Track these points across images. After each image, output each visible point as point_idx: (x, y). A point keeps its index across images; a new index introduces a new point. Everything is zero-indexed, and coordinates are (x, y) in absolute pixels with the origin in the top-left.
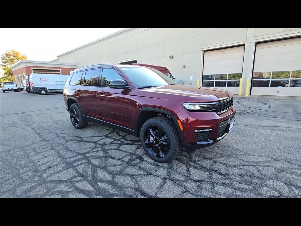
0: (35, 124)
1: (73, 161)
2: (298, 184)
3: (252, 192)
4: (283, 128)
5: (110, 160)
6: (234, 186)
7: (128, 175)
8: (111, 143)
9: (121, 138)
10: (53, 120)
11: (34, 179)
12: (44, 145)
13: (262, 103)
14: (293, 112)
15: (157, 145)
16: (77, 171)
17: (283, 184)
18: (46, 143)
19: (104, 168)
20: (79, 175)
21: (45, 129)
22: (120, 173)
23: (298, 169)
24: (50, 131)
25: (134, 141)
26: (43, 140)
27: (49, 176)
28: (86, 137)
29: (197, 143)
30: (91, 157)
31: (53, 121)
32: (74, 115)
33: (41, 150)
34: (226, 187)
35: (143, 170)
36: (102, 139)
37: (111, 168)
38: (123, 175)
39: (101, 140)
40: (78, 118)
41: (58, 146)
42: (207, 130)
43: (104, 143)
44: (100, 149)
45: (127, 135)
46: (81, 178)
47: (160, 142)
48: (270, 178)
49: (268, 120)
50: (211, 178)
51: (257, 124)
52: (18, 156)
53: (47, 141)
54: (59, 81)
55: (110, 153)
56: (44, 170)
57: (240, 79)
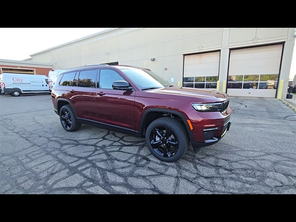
0: (17, 128)
1: (77, 166)
2: (294, 174)
3: (259, 184)
4: (264, 126)
5: (116, 162)
6: (242, 179)
7: (140, 176)
8: (111, 145)
9: (119, 140)
10: (38, 123)
11: (38, 188)
12: (36, 150)
13: (239, 103)
14: (267, 111)
15: (165, 145)
16: (85, 176)
17: (282, 175)
18: (38, 148)
19: (113, 171)
20: (88, 180)
21: (32, 134)
22: (131, 175)
23: (288, 161)
24: (38, 135)
25: (134, 142)
26: (34, 145)
27: (55, 183)
28: (82, 140)
29: (205, 141)
30: (95, 160)
31: (38, 125)
32: (64, 118)
33: (35, 156)
34: (235, 181)
35: (154, 170)
36: (100, 141)
37: (120, 171)
38: (135, 177)
39: (98, 142)
40: (70, 120)
41: (54, 151)
42: (214, 129)
43: (103, 145)
44: (101, 151)
45: (124, 136)
46: (92, 183)
47: (167, 142)
48: (270, 171)
49: (249, 119)
50: (219, 174)
51: (242, 122)
52: (10, 164)
53: (39, 146)
54: (34, 82)
55: (114, 155)
56: (46, 177)
57: (217, 82)
